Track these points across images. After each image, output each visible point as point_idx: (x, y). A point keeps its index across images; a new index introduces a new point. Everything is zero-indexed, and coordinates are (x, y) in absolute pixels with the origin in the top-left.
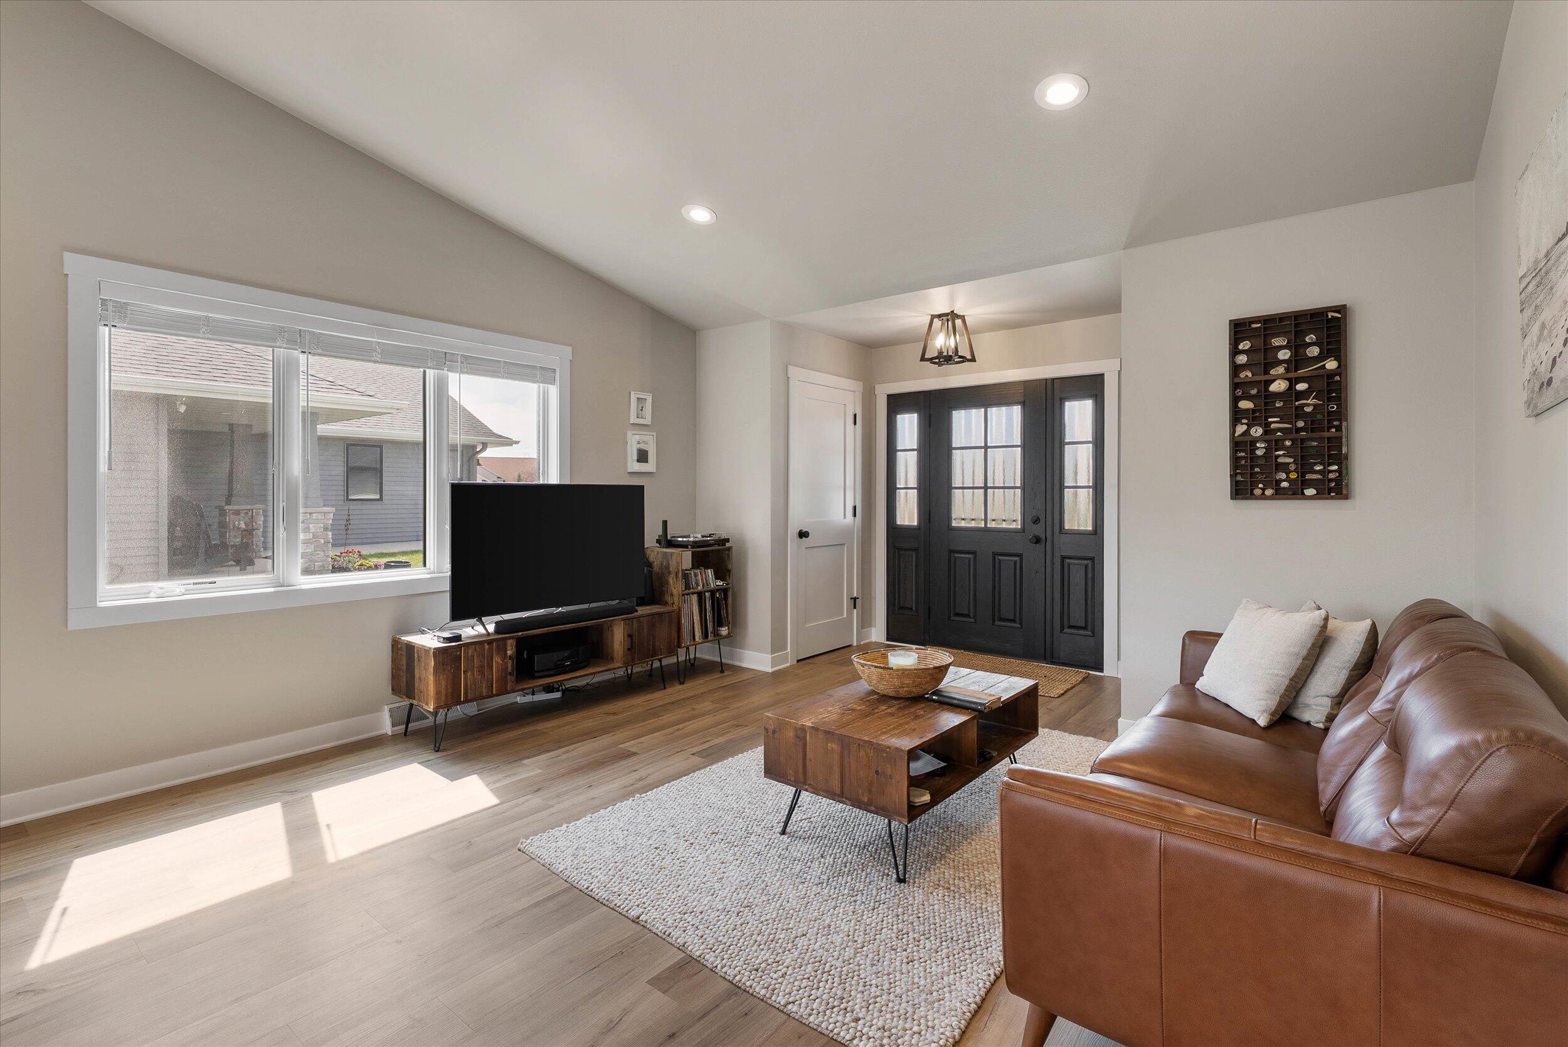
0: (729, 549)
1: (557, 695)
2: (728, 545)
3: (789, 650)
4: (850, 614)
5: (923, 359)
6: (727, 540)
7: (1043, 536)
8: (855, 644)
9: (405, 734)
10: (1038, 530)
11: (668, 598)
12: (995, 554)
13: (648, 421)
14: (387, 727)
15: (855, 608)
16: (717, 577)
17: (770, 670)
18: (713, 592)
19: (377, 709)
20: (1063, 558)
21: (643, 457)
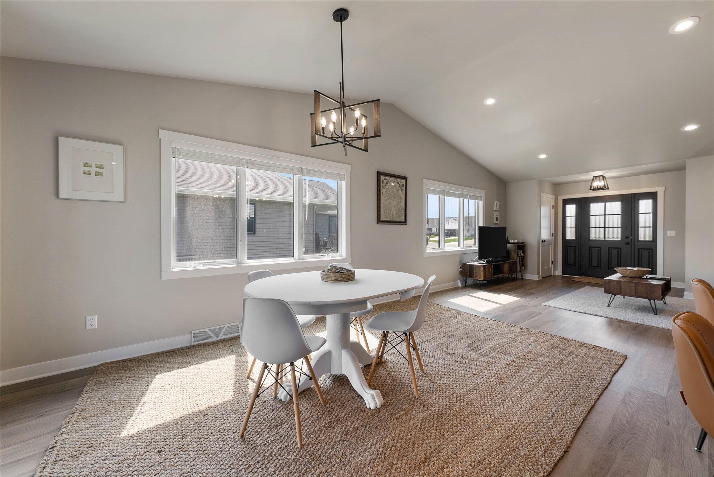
0: (525, 245)
1: (486, 282)
2: (524, 244)
3: (540, 274)
4: (552, 266)
5: (590, 189)
6: (524, 242)
7: (630, 242)
8: (553, 275)
9: (465, 287)
10: (628, 240)
11: (512, 258)
12: (609, 248)
13: (498, 209)
14: (460, 285)
15: (553, 264)
16: (523, 253)
17: (537, 280)
18: (522, 257)
19: (457, 281)
20: (639, 249)
21: (497, 220)
